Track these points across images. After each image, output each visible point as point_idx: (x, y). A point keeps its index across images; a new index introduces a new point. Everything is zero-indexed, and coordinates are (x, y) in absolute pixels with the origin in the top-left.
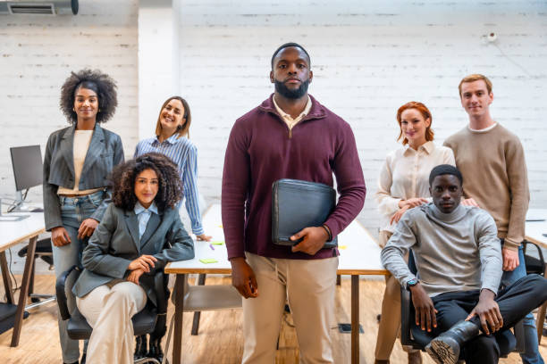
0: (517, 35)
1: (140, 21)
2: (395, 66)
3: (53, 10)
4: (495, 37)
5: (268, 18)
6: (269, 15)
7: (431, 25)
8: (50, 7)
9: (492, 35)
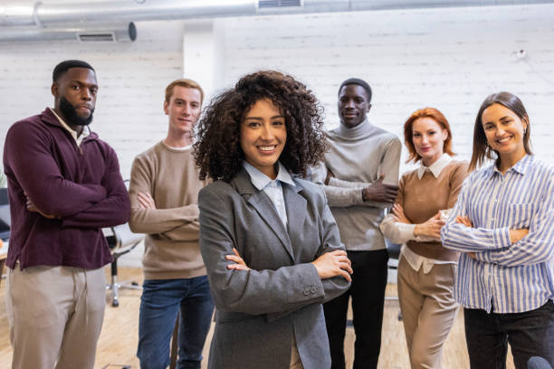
2: (424, 84)
3: (114, 37)
4: (524, 53)
5: (304, 40)
6: (305, 37)
8: (110, 35)
9: (522, 51)
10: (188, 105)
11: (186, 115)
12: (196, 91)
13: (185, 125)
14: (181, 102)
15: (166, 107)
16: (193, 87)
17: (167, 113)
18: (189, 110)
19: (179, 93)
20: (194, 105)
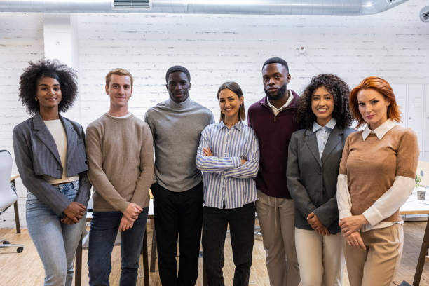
0: (318, 49)
1: (45, 35)
2: (237, 70)
4: (304, 50)
5: (145, 34)
6: (146, 32)
7: (261, 41)
10: (122, 87)
11: (121, 95)
12: (127, 77)
13: (121, 101)
14: (116, 86)
15: (107, 90)
16: (124, 74)
17: (108, 94)
18: (123, 91)
19: (115, 80)
20: (126, 87)
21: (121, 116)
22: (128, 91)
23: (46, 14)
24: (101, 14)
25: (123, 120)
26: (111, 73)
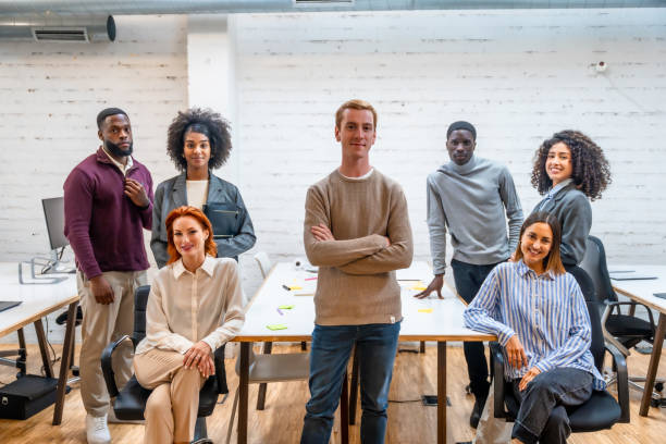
0: (630, 64)
1: (190, 48)
2: (488, 102)
3: (86, 35)
4: (605, 66)
5: (340, 44)
6: (342, 41)
7: (530, 52)
8: (82, 33)
9: (602, 64)
10: (360, 128)
11: (358, 139)
12: (369, 113)
13: (359, 150)
14: (352, 126)
15: (337, 134)
17: (339, 140)
18: (362, 134)
19: (350, 116)
20: (366, 127)
21: (358, 176)
22: (370, 134)
23: (194, 16)
24: (273, 15)
25: (360, 182)
26: (344, 107)
